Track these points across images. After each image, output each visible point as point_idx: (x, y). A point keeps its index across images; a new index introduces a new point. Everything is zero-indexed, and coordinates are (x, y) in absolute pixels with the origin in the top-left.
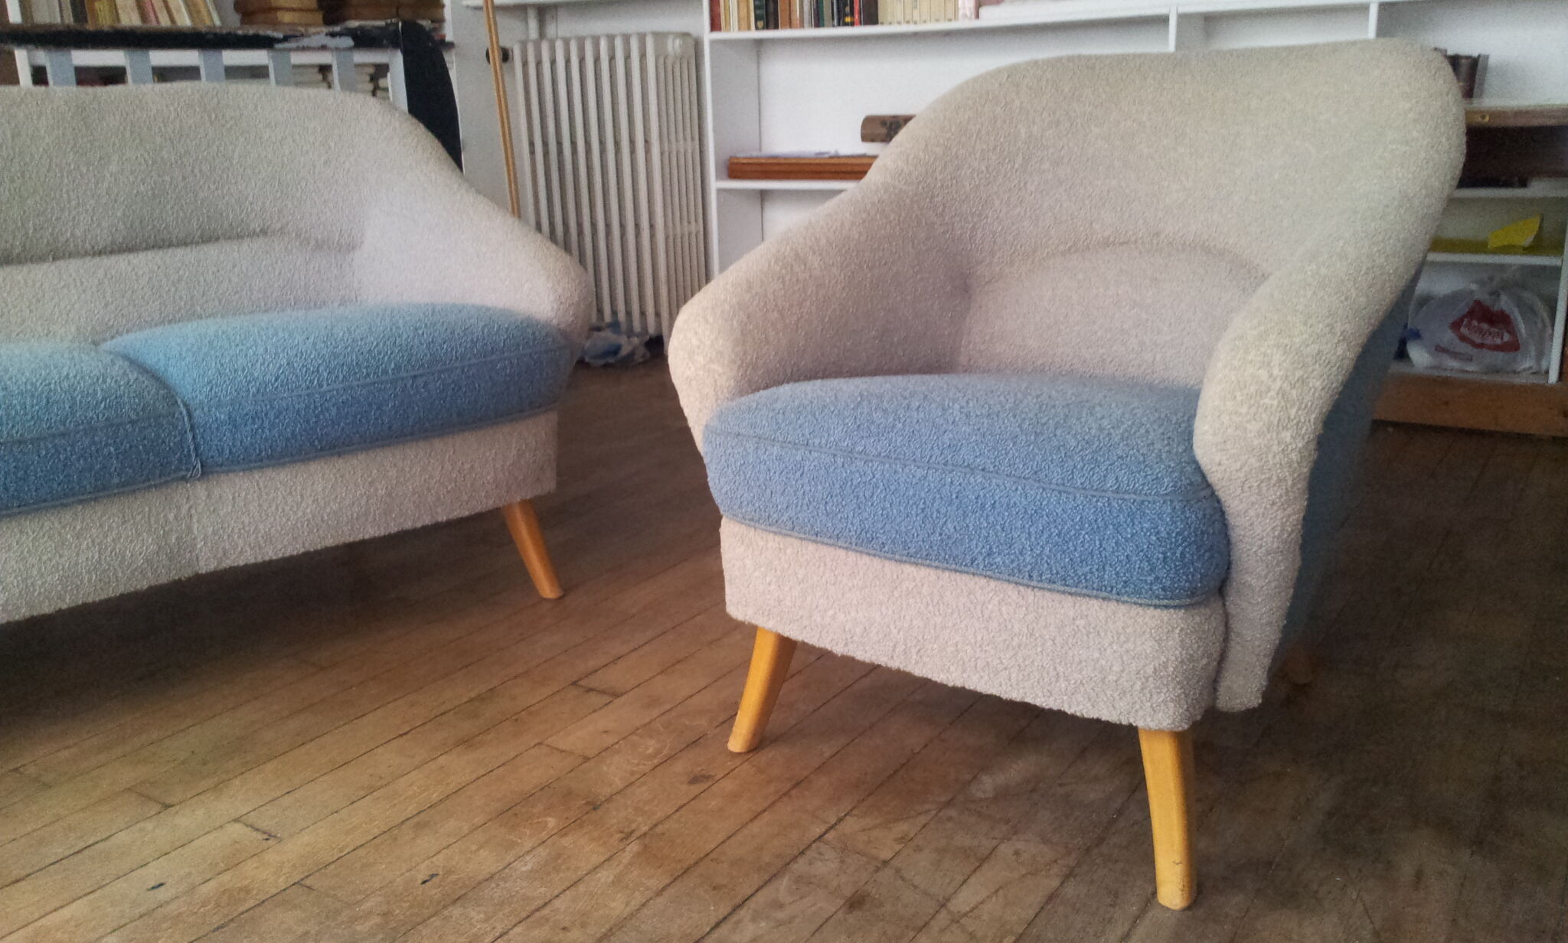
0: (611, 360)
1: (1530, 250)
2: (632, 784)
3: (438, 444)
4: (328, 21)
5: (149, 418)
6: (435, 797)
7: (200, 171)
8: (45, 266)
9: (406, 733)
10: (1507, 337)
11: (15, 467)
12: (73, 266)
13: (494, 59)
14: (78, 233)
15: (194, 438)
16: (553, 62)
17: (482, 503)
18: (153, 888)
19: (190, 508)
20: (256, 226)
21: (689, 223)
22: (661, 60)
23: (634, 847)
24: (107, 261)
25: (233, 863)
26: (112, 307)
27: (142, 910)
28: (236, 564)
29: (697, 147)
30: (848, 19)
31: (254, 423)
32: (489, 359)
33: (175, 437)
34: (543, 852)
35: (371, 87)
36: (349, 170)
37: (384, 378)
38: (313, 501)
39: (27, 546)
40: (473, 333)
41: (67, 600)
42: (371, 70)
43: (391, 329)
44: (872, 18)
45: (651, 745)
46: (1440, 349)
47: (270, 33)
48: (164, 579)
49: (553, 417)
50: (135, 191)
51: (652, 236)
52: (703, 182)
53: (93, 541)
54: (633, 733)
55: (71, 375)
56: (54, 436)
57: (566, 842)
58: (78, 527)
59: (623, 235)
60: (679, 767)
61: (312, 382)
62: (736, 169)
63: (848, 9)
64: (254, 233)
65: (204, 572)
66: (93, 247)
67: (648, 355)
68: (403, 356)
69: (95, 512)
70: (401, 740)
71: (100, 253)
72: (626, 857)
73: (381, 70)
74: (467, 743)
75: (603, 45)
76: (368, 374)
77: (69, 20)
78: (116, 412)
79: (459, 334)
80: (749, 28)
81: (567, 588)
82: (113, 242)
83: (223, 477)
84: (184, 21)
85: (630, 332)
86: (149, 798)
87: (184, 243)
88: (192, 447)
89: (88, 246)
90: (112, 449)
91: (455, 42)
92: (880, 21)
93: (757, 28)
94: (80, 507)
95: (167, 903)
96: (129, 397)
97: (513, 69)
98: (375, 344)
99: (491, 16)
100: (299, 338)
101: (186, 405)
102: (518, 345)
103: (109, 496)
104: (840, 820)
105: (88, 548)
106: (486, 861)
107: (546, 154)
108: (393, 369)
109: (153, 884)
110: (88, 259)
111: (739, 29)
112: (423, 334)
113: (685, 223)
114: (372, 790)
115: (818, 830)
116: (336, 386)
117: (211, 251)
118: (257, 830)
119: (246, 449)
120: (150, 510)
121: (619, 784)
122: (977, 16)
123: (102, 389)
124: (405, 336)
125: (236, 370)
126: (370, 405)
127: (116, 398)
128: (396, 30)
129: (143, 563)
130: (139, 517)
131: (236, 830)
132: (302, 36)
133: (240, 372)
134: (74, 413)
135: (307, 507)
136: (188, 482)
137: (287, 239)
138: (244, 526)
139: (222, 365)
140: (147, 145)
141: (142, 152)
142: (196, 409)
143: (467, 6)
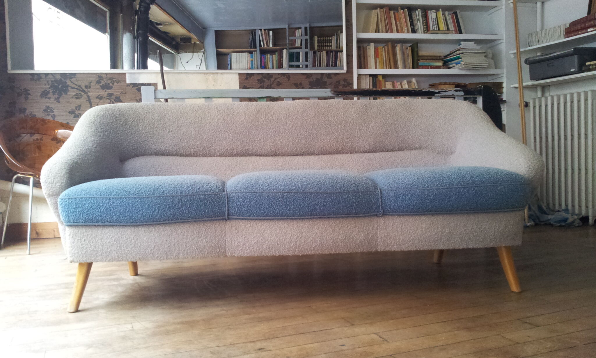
0: (563, 224)
2: (536, 355)
5: (367, 192)
6: (451, 342)
7: (401, 126)
8: (347, 155)
11: (324, 201)
12: (356, 155)
13: (522, 106)
14: (359, 145)
15: (381, 201)
16: (546, 106)
18: (341, 345)
19: (377, 227)
20: (417, 146)
24: (366, 155)
25: (370, 344)
27: (336, 350)
28: (391, 250)
31: (402, 198)
32: (496, 184)
33: (375, 199)
36: (453, 126)
37: (452, 187)
38: (421, 231)
39: (324, 229)
40: (490, 175)
47: (434, 90)
50: (378, 132)
53: (344, 232)
54: (541, 339)
55: (345, 176)
56: (336, 193)
58: (340, 226)
61: (425, 185)
64: (416, 148)
65: (379, 251)
66: (363, 150)
67: (581, 223)
68: (461, 180)
69: (346, 222)
70: (442, 323)
71: (365, 152)
74: (469, 329)
75: (568, 97)
76: (446, 185)
78: (357, 188)
82: (369, 149)
83: (390, 217)
85: (573, 214)
86: (348, 322)
87: (392, 151)
88: (380, 204)
89: (361, 150)
90: (354, 200)
91: (507, 101)
94: (342, 219)
95: (345, 350)
96: (362, 184)
97: (529, 110)
98: (450, 174)
99: (521, 91)
100: (423, 172)
101: (380, 189)
102: (508, 181)
105: (342, 234)
107: (541, 141)
108: (456, 184)
110: (361, 154)
112: (470, 173)
114: (426, 335)
116: (434, 188)
117: (401, 153)
118: (381, 337)
119: (399, 207)
120: (364, 224)
121: (530, 354)
123: (354, 180)
124: (462, 173)
125: (399, 180)
126: (446, 196)
127: (358, 184)
128: (481, 89)
129: (359, 242)
130: (360, 226)
131: (375, 336)
132: (445, 91)
133: (400, 180)
134: (344, 186)
135: (418, 233)
136: (378, 217)
137: (427, 150)
138: (395, 236)
139: (394, 178)
140: (384, 118)
141: (382, 120)
142: (383, 191)
143: (513, 87)
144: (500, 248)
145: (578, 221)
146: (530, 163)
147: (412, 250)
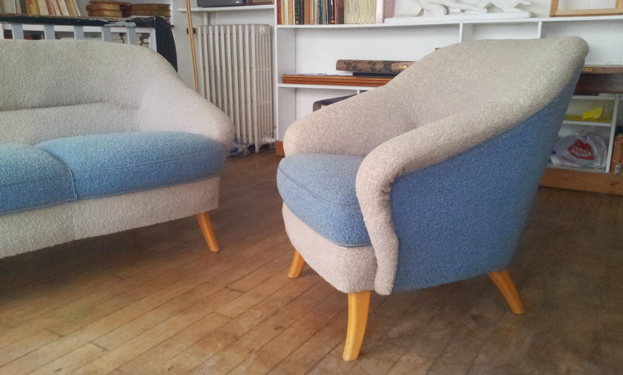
0: (234, 154)
1: (598, 120)
2: (252, 329)
3: (172, 189)
4: (124, 16)
5: (57, 177)
6: (172, 334)
7: (76, 75)
8: (12, 112)
9: (158, 307)
10: (590, 154)
12: (23, 112)
13: (190, 33)
14: (26, 100)
15: (75, 185)
16: (214, 35)
17: (188, 213)
18: (57, 371)
19: (72, 213)
20: (98, 98)
21: (266, 100)
22: (257, 35)
23: (254, 356)
24: (38, 111)
25: (90, 361)
26: (39, 130)
28: (90, 237)
29: (270, 70)
30: (332, 22)
31: (99, 179)
32: (194, 155)
33: (67, 184)
34: (217, 358)
35: (140, 42)
36: (136, 76)
37: (152, 162)
38: (122, 211)
39: (6, 228)
40: (187, 145)
41: (21, 250)
42: (141, 36)
43: (155, 142)
44: (342, 21)
45: (258, 314)
46: (563, 158)
47: (102, 20)
48: (61, 242)
49: (218, 178)
50: (49, 83)
51: (252, 105)
52: (272, 84)
53: (32, 226)
54: (250, 308)
55: (25, 158)
56: (18, 183)
57: (226, 353)
58: (27, 221)
59: (240, 104)
60: (270, 322)
61: (123, 163)
62: (286, 79)
63: (332, 17)
64: (97, 101)
65: (77, 239)
66: (32, 105)
67: (249, 152)
68: (160, 153)
69: (34, 214)
70: (157, 310)
71: (35, 108)
72: (251, 360)
73: (146, 36)
74: (183, 311)
75: (234, 28)
76: (146, 160)
77: (20, 12)
78: (44, 174)
79: (182, 145)
80: (293, 24)
81: (221, 247)
82: (40, 104)
83: (86, 201)
84: (66, 14)
85: (242, 143)
86: (54, 333)
87: (68, 104)
88: (74, 189)
89: (30, 105)
90: (42, 189)
91: (174, 25)
92: (345, 23)
93: (296, 24)
94: (28, 212)
96: (49, 168)
97: (197, 36)
98: (149, 148)
99: (190, 16)
100: (117, 145)
101: (72, 172)
103: (39, 208)
104: (337, 346)
105: (31, 229)
106: (194, 361)
107: (210, 71)
108: (156, 159)
109: (57, 369)
110: (29, 110)
111: (289, 24)
112: (168, 144)
113: (265, 100)
114: (145, 330)
115: (328, 350)
116: (133, 165)
117: (79, 108)
118: (99, 346)
119: (96, 190)
120: (56, 214)
121: (246, 329)
122: (384, 22)
123: (38, 164)
124: (160, 145)
125: (92, 158)
126: (146, 173)
127: (44, 168)
128: (153, 20)
129: (52, 236)
130: (51, 217)
131: (90, 347)
132: (116, 21)
133: (94, 158)
134: (26, 174)
135: (119, 214)
136: (71, 203)
137: (110, 104)
138: (94, 221)
139: (86, 155)
140: (55, 64)
141: (53, 67)
142: (76, 173)
143: (180, 11)
144: (199, 214)
145: (247, 150)
146: (222, 128)
147: (114, 232)
